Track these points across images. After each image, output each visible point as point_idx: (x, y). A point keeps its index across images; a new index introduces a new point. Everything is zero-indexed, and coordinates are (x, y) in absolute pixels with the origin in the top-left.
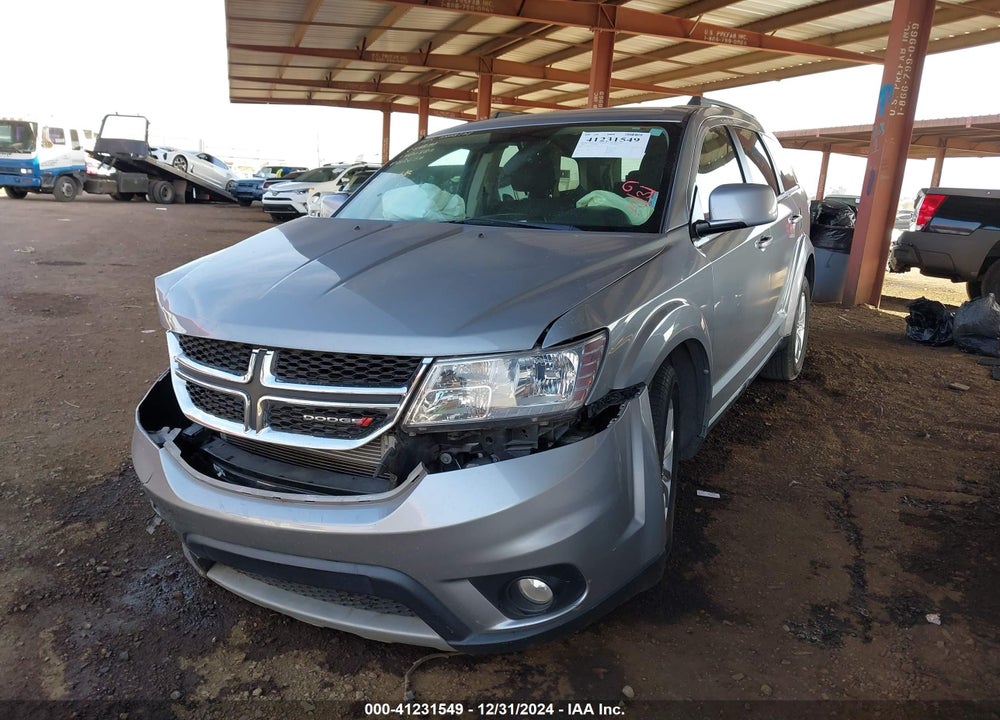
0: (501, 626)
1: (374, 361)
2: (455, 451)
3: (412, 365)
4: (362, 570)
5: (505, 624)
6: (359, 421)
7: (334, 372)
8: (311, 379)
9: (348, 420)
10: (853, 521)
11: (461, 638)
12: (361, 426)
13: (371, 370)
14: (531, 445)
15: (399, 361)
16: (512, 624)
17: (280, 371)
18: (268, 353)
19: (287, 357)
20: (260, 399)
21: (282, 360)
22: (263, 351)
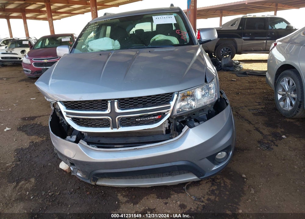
0: (214, 169)
1: (157, 97)
2: (180, 121)
3: (171, 95)
4: (174, 164)
5: (215, 168)
6: (157, 117)
7: (144, 103)
8: (135, 107)
9: (153, 118)
10: (245, 118)
11: (203, 175)
12: (158, 119)
13: (157, 100)
14: (206, 113)
15: (166, 95)
16: (217, 167)
17: (121, 106)
18: (115, 101)
19: (123, 101)
20: (117, 117)
21: (121, 102)
22: (112, 101)
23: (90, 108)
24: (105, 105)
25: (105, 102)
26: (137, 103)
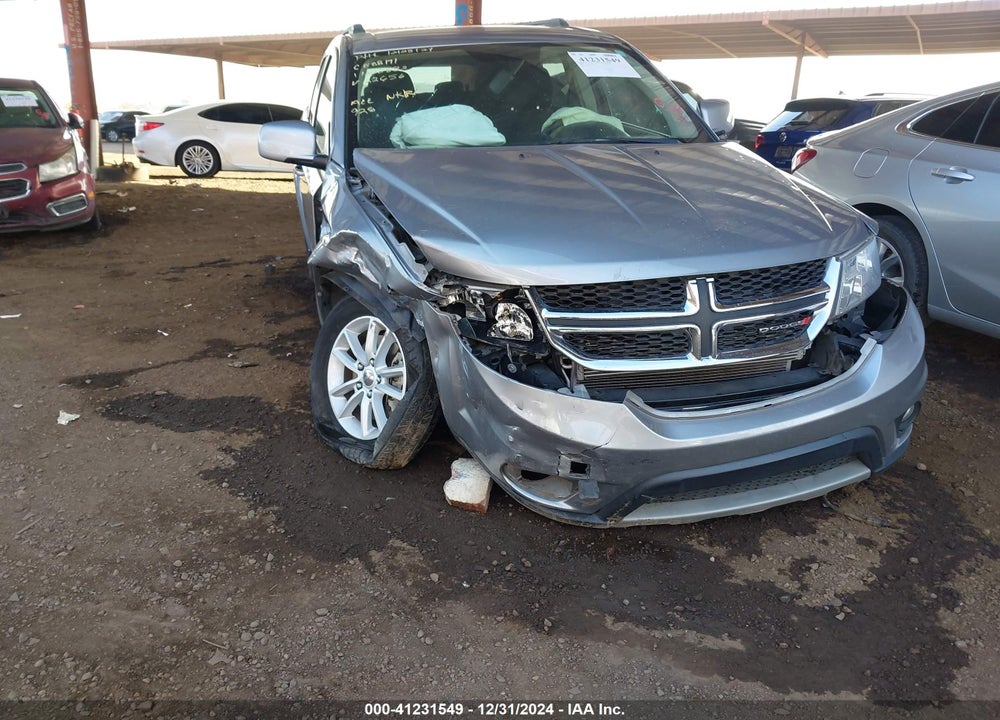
0: (897, 446)
1: (801, 268)
4: (848, 436)
5: (899, 444)
6: (803, 322)
7: (774, 285)
9: (795, 324)
12: (804, 326)
13: (802, 276)
15: (817, 264)
16: (901, 441)
18: (708, 280)
19: (727, 280)
20: (715, 326)
21: (722, 284)
22: (700, 280)
23: (638, 304)
24: (679, 292)
25: (678, 285)
26: (760, 286)
